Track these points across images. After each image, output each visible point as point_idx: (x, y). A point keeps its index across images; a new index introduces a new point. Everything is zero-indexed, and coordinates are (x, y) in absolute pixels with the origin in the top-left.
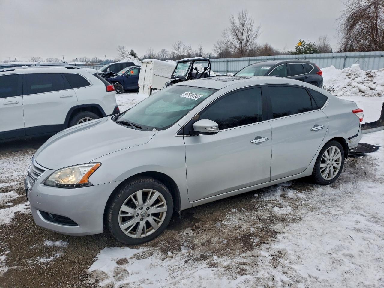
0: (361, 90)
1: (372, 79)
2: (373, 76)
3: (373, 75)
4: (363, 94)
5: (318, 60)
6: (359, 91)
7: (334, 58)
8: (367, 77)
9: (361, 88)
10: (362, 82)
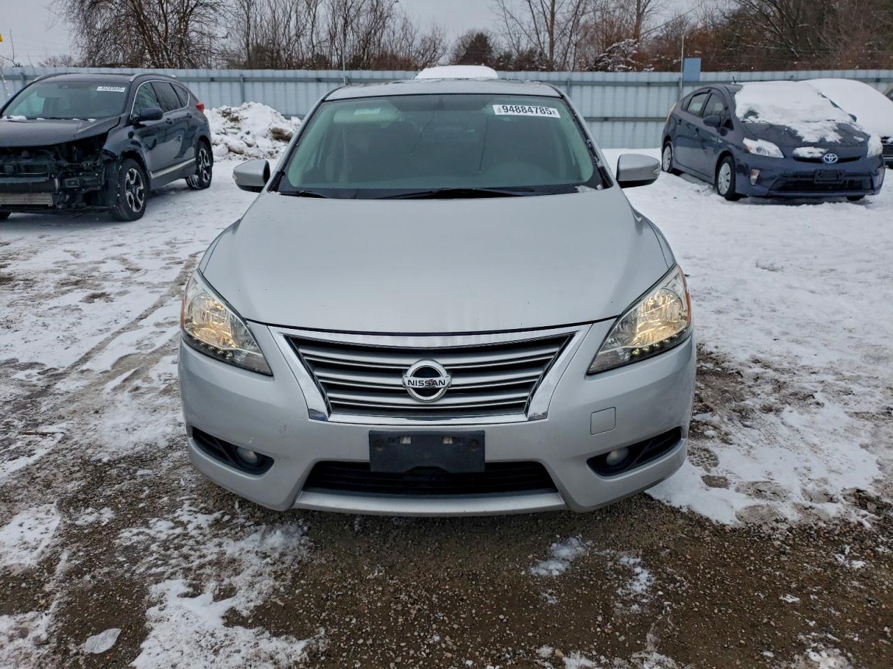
0: (231, 148)
1: (238, 125)
2: (239, 119)
3: (238, 117)
4: (238, 155)
5: (204, 86)
6: (227, 150)
7: (212, 80)
8: (229, 122)
9: (230, 144)
10: (224, 131)
